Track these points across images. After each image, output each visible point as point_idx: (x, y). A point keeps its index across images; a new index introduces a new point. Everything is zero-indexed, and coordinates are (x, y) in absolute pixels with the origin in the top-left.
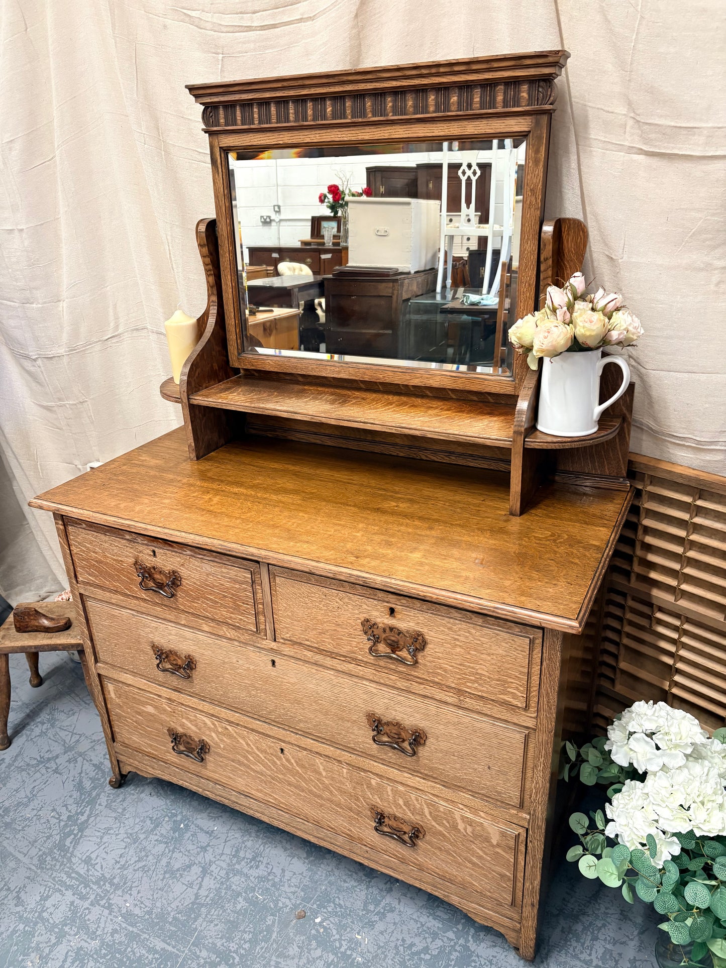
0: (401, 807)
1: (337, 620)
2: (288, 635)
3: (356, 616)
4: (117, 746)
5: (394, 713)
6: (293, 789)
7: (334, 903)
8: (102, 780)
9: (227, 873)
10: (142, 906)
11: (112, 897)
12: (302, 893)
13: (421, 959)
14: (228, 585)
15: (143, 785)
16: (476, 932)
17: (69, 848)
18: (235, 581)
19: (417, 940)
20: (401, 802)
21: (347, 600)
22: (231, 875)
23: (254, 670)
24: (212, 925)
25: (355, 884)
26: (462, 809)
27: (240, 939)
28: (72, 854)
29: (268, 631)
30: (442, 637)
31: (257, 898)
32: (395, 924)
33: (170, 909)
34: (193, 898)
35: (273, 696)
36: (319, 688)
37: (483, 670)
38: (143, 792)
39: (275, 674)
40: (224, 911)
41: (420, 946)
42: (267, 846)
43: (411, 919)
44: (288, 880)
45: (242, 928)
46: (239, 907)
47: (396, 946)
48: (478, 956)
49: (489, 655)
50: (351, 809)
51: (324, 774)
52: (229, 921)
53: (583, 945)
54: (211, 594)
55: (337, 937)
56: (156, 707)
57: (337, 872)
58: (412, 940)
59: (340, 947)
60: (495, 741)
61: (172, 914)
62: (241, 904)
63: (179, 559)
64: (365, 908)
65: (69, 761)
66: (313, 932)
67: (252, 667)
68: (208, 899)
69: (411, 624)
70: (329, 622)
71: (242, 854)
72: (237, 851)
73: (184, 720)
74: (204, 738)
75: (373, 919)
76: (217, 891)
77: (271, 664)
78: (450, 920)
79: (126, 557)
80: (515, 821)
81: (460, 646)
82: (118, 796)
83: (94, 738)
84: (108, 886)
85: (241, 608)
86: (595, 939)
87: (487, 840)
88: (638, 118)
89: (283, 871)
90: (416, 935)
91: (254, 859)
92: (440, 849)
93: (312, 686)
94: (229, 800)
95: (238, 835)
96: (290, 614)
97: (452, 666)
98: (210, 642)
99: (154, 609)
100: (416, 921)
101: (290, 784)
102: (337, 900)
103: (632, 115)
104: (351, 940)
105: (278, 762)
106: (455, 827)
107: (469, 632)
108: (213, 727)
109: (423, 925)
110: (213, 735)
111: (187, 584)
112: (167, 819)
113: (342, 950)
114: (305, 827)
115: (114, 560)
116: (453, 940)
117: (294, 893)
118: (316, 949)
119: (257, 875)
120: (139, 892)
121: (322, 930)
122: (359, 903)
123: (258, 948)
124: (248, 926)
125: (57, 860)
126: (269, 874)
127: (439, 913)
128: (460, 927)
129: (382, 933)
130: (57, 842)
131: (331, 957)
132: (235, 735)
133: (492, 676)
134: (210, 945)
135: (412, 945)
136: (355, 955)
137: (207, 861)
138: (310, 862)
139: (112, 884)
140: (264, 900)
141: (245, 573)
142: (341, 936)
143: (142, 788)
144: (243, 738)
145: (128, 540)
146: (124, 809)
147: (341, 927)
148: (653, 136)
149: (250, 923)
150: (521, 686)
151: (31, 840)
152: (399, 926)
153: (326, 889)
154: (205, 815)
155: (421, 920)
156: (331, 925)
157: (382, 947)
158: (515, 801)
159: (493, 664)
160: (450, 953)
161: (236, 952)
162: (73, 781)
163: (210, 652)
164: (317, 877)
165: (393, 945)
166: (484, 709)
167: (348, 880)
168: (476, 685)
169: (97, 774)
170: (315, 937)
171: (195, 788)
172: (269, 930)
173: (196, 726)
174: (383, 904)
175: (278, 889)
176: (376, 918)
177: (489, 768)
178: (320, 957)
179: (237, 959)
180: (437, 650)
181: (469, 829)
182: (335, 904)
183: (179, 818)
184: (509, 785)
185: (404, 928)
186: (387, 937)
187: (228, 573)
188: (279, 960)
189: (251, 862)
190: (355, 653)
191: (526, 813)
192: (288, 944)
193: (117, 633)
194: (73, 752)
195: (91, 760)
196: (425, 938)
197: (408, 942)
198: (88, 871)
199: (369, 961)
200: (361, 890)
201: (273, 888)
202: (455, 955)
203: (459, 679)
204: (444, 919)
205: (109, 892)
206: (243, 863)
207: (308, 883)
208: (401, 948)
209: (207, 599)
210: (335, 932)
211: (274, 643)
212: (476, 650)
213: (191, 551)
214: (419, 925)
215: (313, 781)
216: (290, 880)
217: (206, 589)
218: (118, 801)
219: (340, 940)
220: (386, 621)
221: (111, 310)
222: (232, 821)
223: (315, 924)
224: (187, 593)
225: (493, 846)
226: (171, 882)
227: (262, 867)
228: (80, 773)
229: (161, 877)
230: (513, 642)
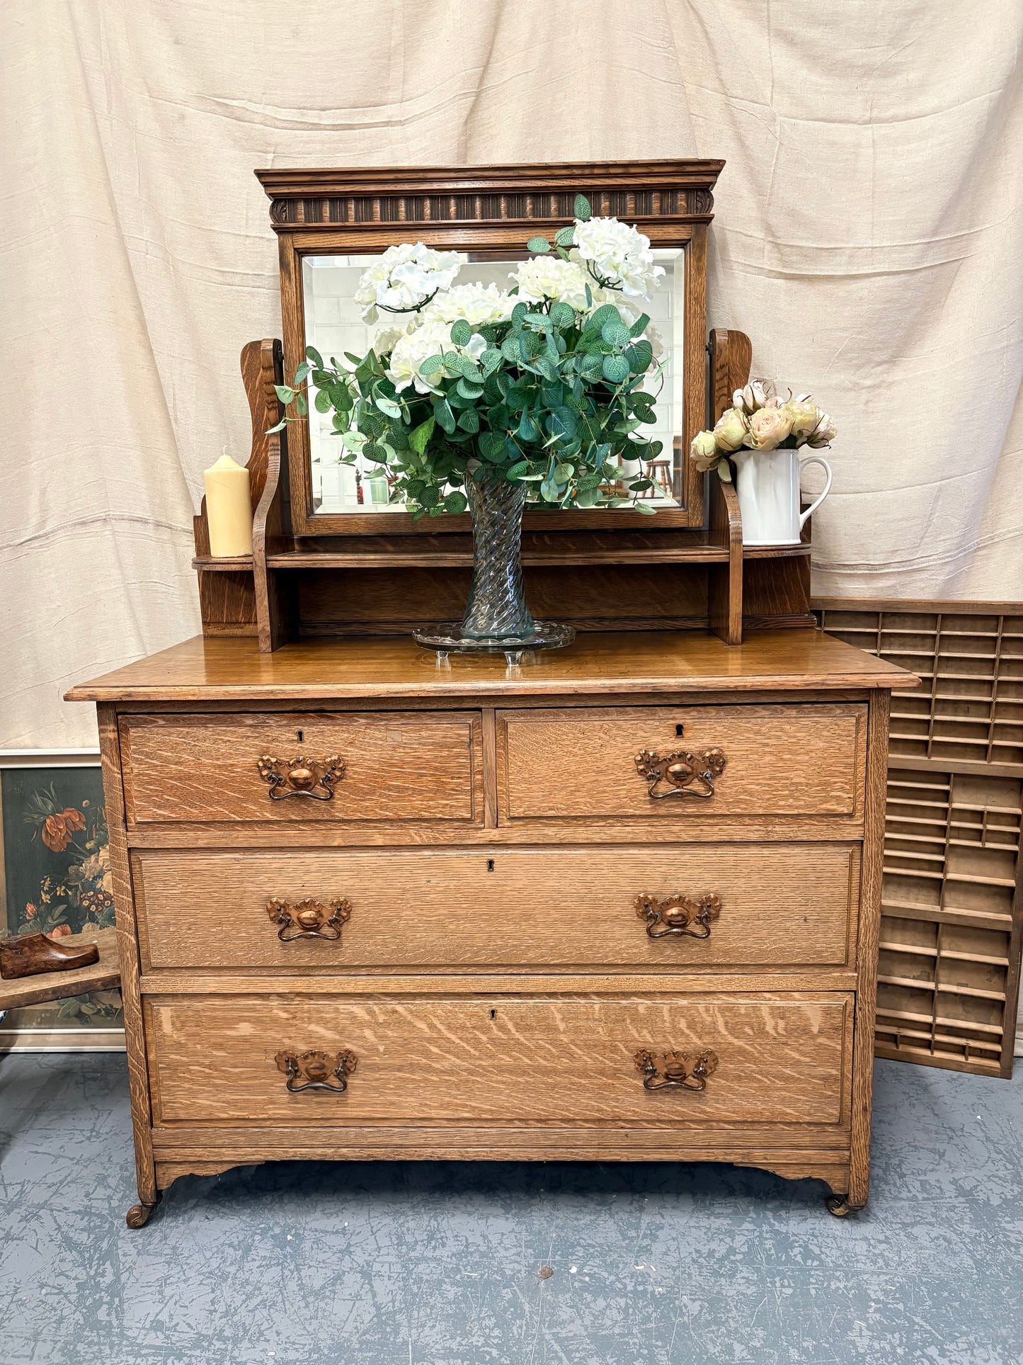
0: (683, 1033)
1: (598, 764)
2: (522, 810)
3: (628, 751)
4: (162, 1132)
5: (675, 884)
6: (507, 1077)
7: (579, 1244)
8: (107, 1226)
9: (403, 1266)
10: (296, 1346)
11: (236, 1353)
12: (530, 1251)
13: (733, 1262)
14: (429, 755)
15: (185, 1212)
16: (775, 1214)
17: (110, 1322)
18: (442, 746)
19: (713, 1245)
20: (683, 1024)
21: (615, 732)
22: (412, 1267)
23: (458, 889)
24: (427, 1329)
25: (593, 1218)
26: (770, 1000)
27: (481, 1329)
28: (121, 1326)
29: (488, 813)
30: (746, 747)
31: (469, 1277)
32: (674, 1239)
33: (346, 1335)
34: (373, 1310)
35: (485, 920)
36: (563, 882)
37: (800, 776)
38: (190, 1220)
39: (493, 882)
40: (432, 1308)
41: (721, 1250)
42: (439, 1219)
43: (690, 1227)
44: (500, 1244)
45: (474, 1316)
46: (451, 1296)
47: (693, 1260)
48: (794, 1234)
49: (807, 753)
50: (602, 1072)
51: (562, 1026)
52: (449, 1315)
53: (895, 1185)
54: (397, 778)
55: (613, 1278)
56: (257, 1021)
57: (560, 1214)
58: (708, 1247)
59: (625, 1287)
60: (812, 877)
61: (354, 1339)
62: (452, 1292)
63: (346, 735)
64: (625, 1237)
65: (24, 1219)
66: (577, 1284)
67: (452, 884)
68: (397, 1304)
69: (705, 741)
70: (587, 771)
71: (409, 1238)
72: (399, 1238)
73: (313, 1027)
74: (348, 1046)
75: (644, 1244)
76: (403, 1290)
77: (485, 867)
78: (736, 1213)
79: (243, 756)
80: (841, 987)
81: (771, 753)
82: (151, 1235)
83: (50, 1180)
84: (218, 1345)
85: (448, 787)
86: (902, 1176)
87: (806, 1031)
88: (779, 241)
89: (484, 1237)
90: (708, 1241)
91: (431, 1238)
92: (739, 1078)
93: (551, 883)
94: (386, 1146)
95: (387, 1220)
96: (527, 776)
97: (758, 785)
98: (383, 863)
99: (282, 836)
100: (698, 1228)
101: (501, 1070)
102: (581, 1241)
103: (771, 239)
104: (632, 1275)
105: (484, 1038)
106: (761, 1032)
107: (782, 730)
108: (367, 1017)
109: (709, 1229)
110: (368, 1033)
111: (356, 773)
112: (257, 1238)
113: (630, 1288)
114: (526, 1137)
115: (219, 766)
116: (754, 1230)
117: (518, 1254)
118: (595, 1300)
119: (450, 1254)
120: (278, 1334)
121: (587, 1279)
122: (613, 1234)
123: (515, 1328)
124: (481, 1311)
125: (99, 1344)
126: (467, 1246)
127: (717, 1211)
128: (752, 1215)
129: (666, 1254)
130: (81, 1322)
131: (622, 1302)
132: (409, 1017)
133: (811, 782)
134: (442, 1351)
135: (711, 1253)
136: (650, 1288)
137: (361, 1262)
138: (515, 1215)
139: (224, 1340)
140: (482, 1275)
141: (460, 729)
142: (617, 1275)
143: (186, 1217)
144: (424, 1018)
145: (251, 726)
146: (174, 1248)
147: (611, 1267)
148: (794, 258)
149: (481, 1306)
150: (846, 783)
151: (28, 1335)
152: (680, 1239)
153: (559, 1236)
154: (318, 1214)
155: (702, 1224)
156: (595, 1269)
157: (678, 1267)
158: (840, 955)
159: (812, 765)
160: (761, 1243)
161: (486, 1344)
162: (52, 1240)
163: (379, 881)
164: (536, 1228)
165: (689, 1260)
166: (799, 834)
167: (580, 1217)
168: (791, 800)
169: (90, 1221)
170: (585, 1288)
171: (319, 1151)
172: (514, 1303)
173: (335, 1029)
174: (644, 1226)
175: (493, 1258)
176: (645, 1242)
177: (805, 920)
178: (607, 1307)
179: (495, 1353)
180: (739, 768)
181: (781, 1024)
182: (583, 1247)
183: (277, 1230)
184: (831, 936)
185: (689, 1239)
186: (676, 1255)
187: (429, 737)
188: (555, 1330)
189: (429, 1242)
190: (624, 807)
191: (851, 971)
192: (553, 1309)
193: (196, 904)
194: (24, 1207)
195: (65, 1208)
196: (721, 1240)
197: (705, 1250)
198: (167, 1337)
199: (673, 1287)
200: (605, 1222)
201: (485, 1259)
202: (768, 1244)
203: (768, 799)
204: (729, 1214)
205: (226, 1350)
206: (418, 1247)
207: (529, 1238)
208: (701, 1260)
209: (389, 788)
210: (606, 1275)
211: (496, 831)
212: (791, 752)
213: (367, 718)
214: (704, 1230)
215: (542, 1048)
216: (502, 1242)
217: (389, 772)
218: (156, 1241)
219: (619, 1280)
220: (670, 747)
221: (34, 500)
222: (365, 1209)
223: (573, 1275)
224: (354, 789)
225: (814, 1037)
226: (322, 1304)
227: (450, 1242)
228: (59, 1228)
229: (302, 1304)
230: (836, 727)
